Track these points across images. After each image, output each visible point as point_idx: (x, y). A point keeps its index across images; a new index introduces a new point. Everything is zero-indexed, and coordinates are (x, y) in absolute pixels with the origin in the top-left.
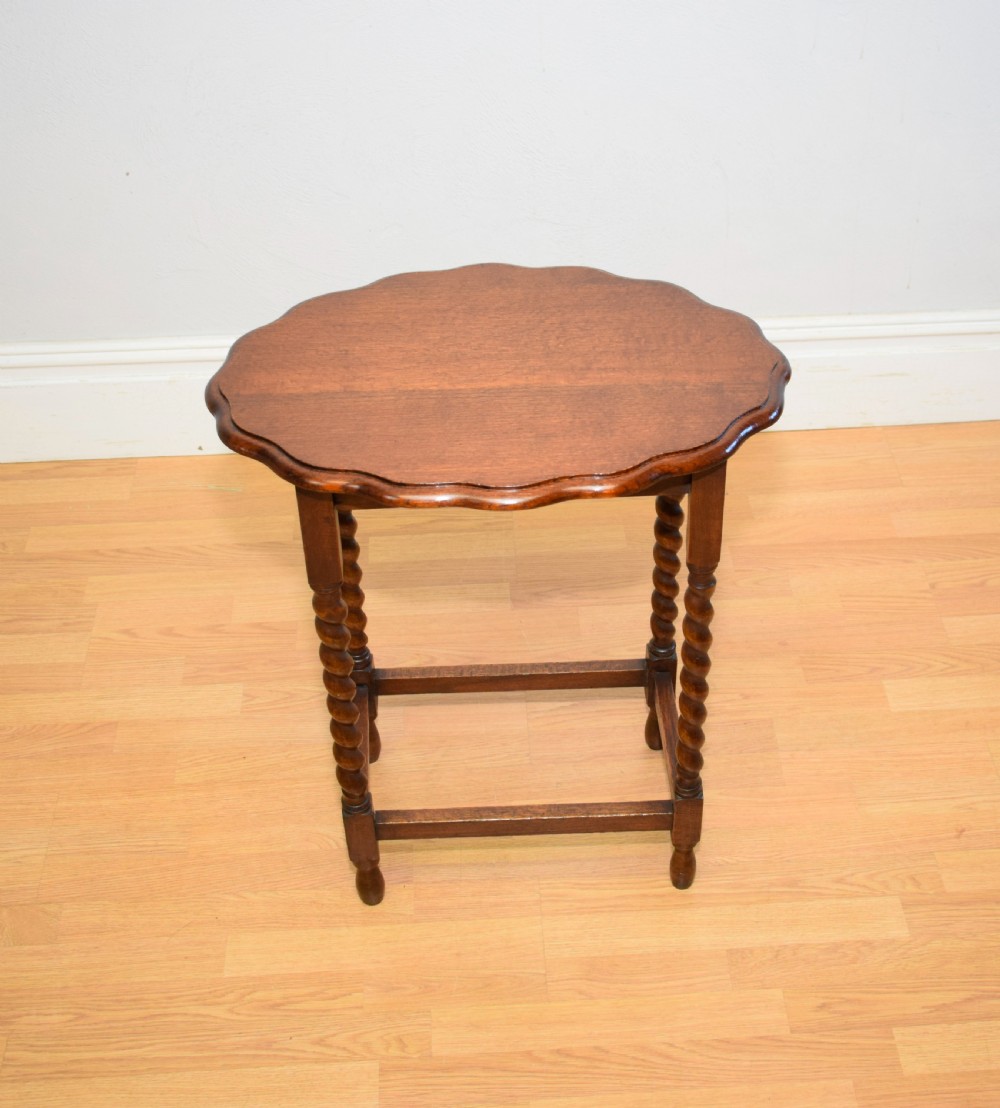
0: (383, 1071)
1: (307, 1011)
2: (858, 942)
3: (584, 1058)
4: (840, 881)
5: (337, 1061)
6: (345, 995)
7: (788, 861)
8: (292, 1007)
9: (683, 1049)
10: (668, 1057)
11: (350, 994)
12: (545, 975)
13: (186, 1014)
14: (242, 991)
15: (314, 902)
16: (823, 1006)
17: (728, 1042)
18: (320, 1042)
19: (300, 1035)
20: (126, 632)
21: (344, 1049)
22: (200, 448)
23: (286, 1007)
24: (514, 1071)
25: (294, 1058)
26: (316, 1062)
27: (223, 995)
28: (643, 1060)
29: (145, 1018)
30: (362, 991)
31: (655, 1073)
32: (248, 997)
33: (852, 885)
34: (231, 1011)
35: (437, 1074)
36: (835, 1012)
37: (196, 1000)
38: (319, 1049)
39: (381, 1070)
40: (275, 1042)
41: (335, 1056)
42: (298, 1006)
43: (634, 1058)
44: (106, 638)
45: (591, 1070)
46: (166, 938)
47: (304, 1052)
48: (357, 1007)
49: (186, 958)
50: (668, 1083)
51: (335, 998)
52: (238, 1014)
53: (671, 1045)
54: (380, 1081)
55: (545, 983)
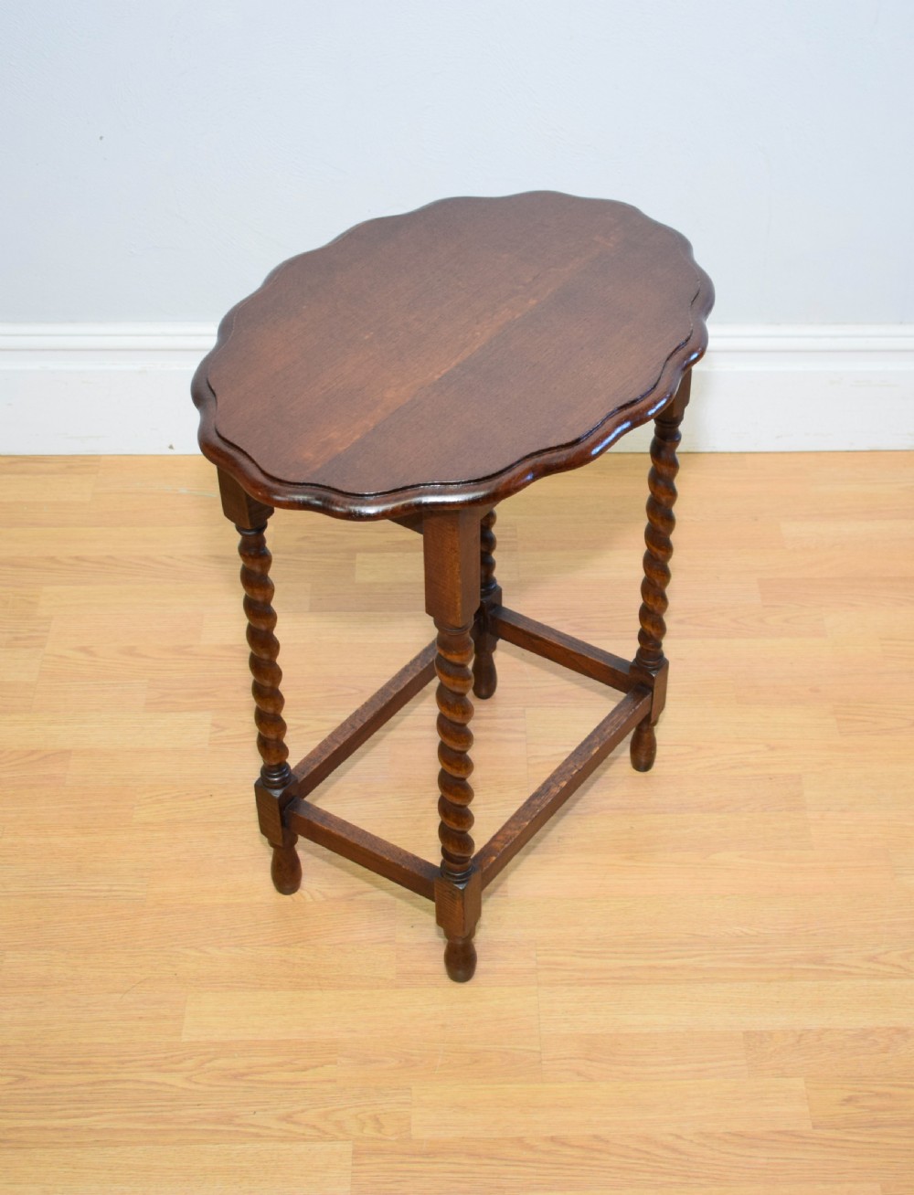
0: (357, 1154)
1: (273, 1083)
2: (890, 1028)
3: (581, 1147)
4: (873, 959)
5: (305, 1140)
6: (317, 1067)
7: (815, 935)
8: (257, 1077)
9: (691, 1141)
10: (675, 1150)
11: (322, 1066)
12: (540, 1053)
13: (139, 1081)
14: (202, 1057)
15: (285, 961)
16: (849, 1100)
17: (740, 1135)
18: (287, 1118)
19: (265, 1110)
20: (84, 650)
21: (314, 1127)
22: (171, 447)
23: (249, 1078)
24: (502, 1159)
25: (258, 1135)
26: (282, 1141)
27: (180, 1062)
28: (647, 1153)
29: (93, 1084)
30: (335, 1063)
31: (661, 1168)
32: (208, 1065)
33: (884, 964)
34: (188, 1079)
35: (417, 1159)
36: (863, 1107)
37: (151, 1066)
38: (285, 1126)
39: (354, 1152)
40: (237, 1117)
41: (303, 1134)
42: (264, 1077)
43: (636, 1150)
44: (61, 657)
45: (588, 1162)
46: (120, 995)
47: (269, 1128)
48: (330, 1081)
49: (141, 1018)
50: (674, 1179)
51: (305, 1069)
52: (196, 1083)
53: (679, 1137)
54: (353, 1165)
55: (540, 1062)
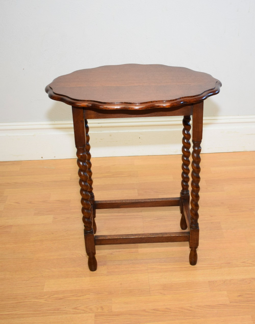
0: (96, 316)
1: (71, 300)
2: (250, 278)
3: (163, 311)
4: (244, 262)
5: (81, 313)
6: (84, 295)
7: (227, 258)
8: (66, 299)
9: (195, 308)
10: (190, 310)
11: (85, 295)
12: (149, 289)
13: (31, 302)
14: (50, 295)
15: (74, 271)
16: (240, 296)
17: (209, 306)
18: (75, 308)
19: (68, 307)
20: (17, 203)
21: (83, 310)
22: (42, 158)
23: (64, 299)
24: (139, 315)
25: (66, 313)
26: (74, 314)
27: (43, 296)
28: (182, 311)
29: (17, 303)
30: (89, 294)
31: (186, 315)
32: (52, 297)
33: (247, 263)
34: (46, 300)
35: (114, 316)
36: (244, 297)
37: (35, 298)
38: (74, 310)
39: (95, 316)
40: (60, 309)
41: (80, 312)
42: (68, 299)
43: (179, 311)
44: (10, 204)
45: (165, 314)
46: (25, 281)
47: (70, 311)
48: (88, 299)
49: (32, 286)
50: (190, 317)
51: (81, 296)
52: (48, 301)
53: (191, 307)
54: (95, 319)
55: (150, 291)
